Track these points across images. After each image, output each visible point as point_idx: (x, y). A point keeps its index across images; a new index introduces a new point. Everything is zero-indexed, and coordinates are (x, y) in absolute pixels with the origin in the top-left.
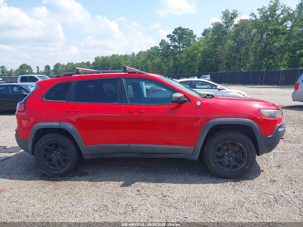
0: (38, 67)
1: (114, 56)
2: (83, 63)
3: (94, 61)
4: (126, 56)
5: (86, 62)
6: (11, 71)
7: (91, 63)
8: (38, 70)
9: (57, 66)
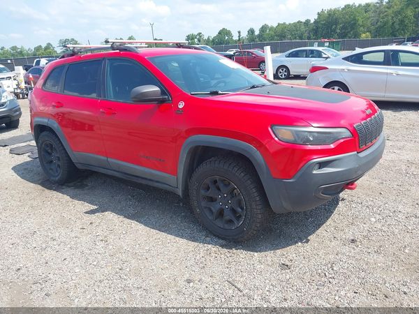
0: (239, 32)
1: (347, 6)
2: (299, 22)
3: (316, 17)
4: (368, 5)
5: (304, 21)
6: (208, 39)
7: (312, 21)
8: (239, 36)
9: (263, 29)
